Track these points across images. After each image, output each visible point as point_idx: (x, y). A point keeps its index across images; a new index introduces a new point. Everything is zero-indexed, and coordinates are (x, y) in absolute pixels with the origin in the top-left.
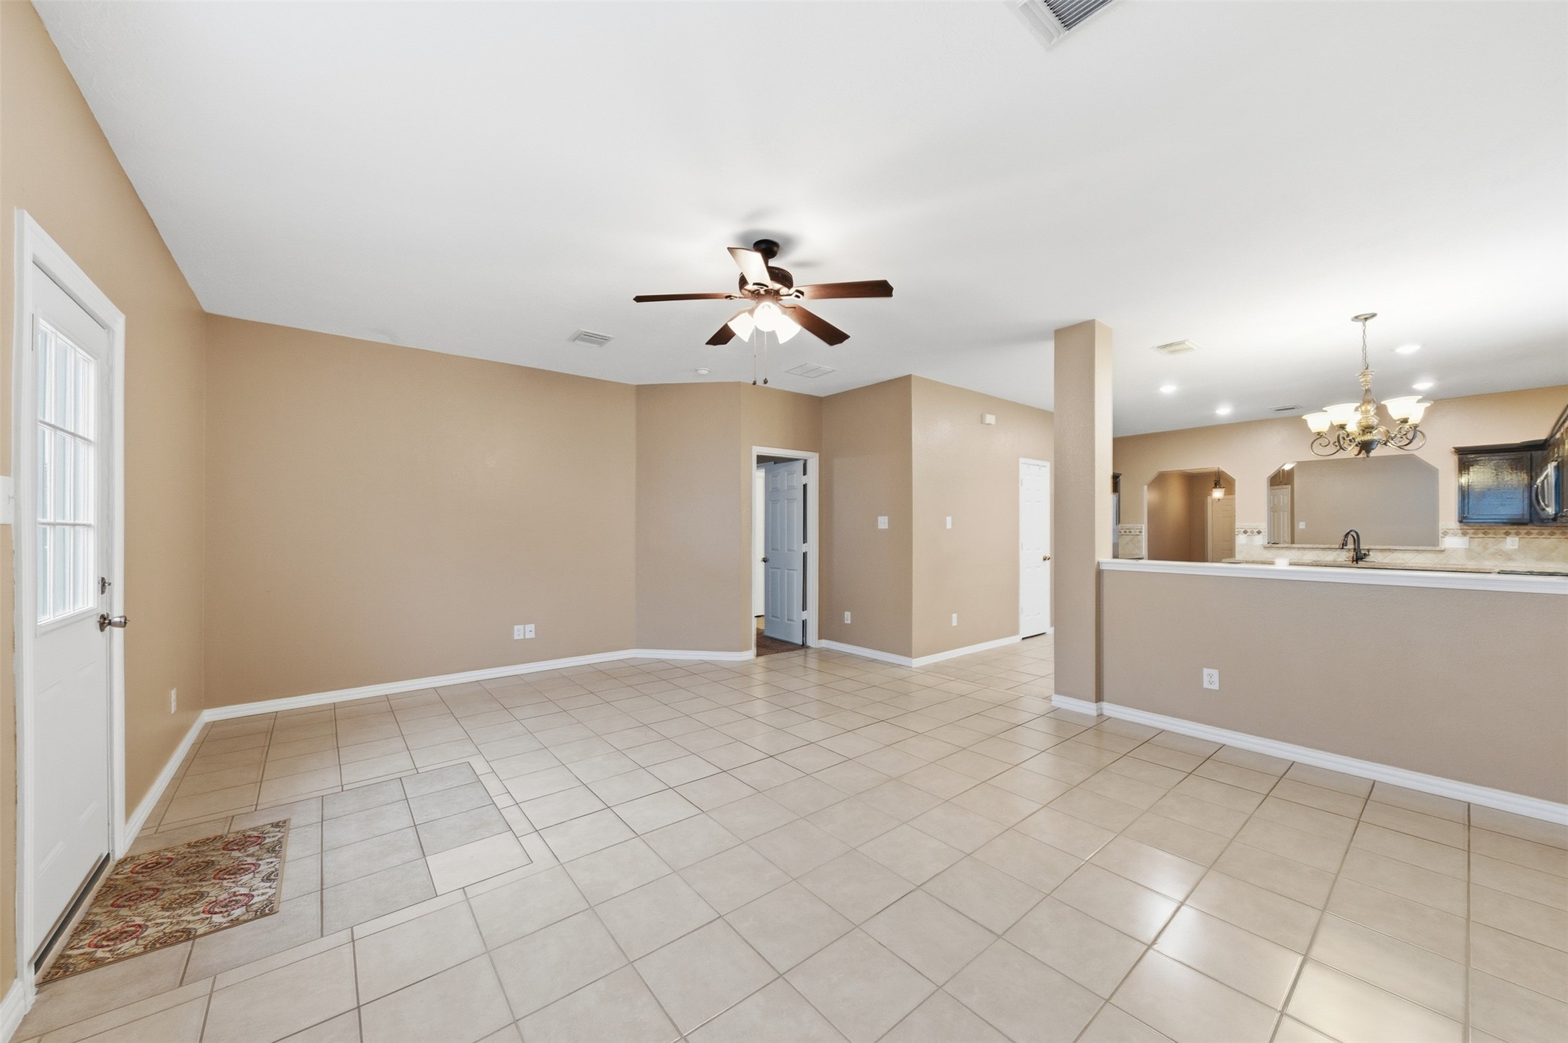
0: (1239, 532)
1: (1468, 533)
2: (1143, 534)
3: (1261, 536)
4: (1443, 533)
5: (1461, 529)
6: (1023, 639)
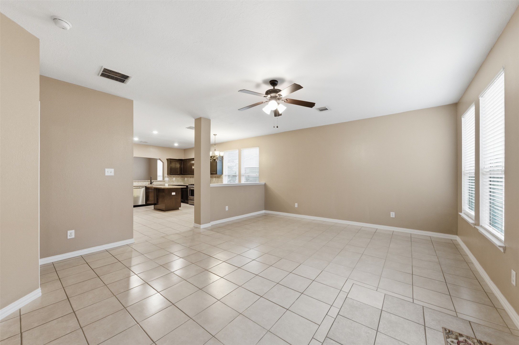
5: (167, 176)
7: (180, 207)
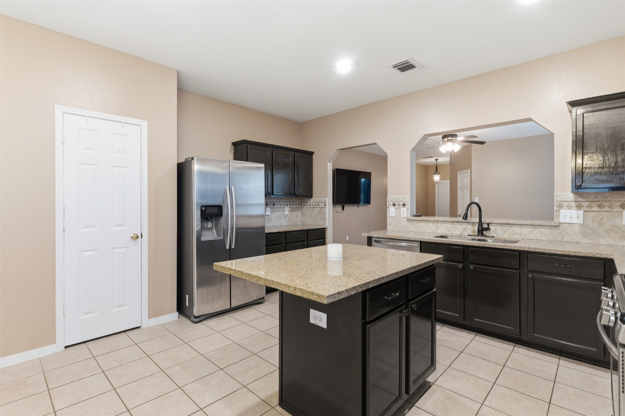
0: (390, 204)
1: (583, 206)
2: (328, 207)
3: (405, 209)
4: (558, 206)
5: (576, 202)
6: (66, 347)
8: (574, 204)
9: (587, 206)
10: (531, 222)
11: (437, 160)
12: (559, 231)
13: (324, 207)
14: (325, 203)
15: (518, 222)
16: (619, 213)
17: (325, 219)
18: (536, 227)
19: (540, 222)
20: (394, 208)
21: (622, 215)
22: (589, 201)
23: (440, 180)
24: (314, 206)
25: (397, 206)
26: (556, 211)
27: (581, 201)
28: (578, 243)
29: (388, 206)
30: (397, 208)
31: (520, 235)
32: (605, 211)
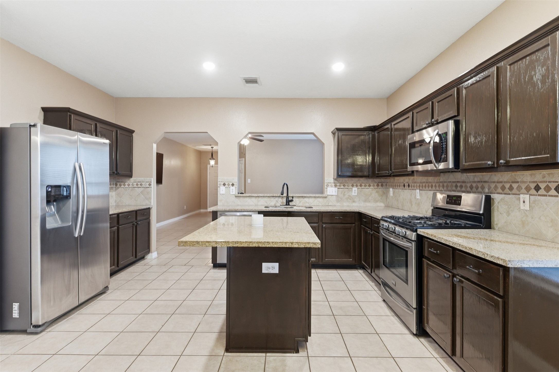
0: (220, 184)
1: (337, 186)
2: (152, 186)
3: (234, 188)
4: (326, 186)
5: (334, 183)
7: (308, 342)
8: (333, 184)
9: (339, 186)
10: (314, 195)
11: (212, 148)
12: (327, 200)
13: (148, 186)
14: (150, 183)
15: (308, 195)
16: (351, 189)
17: (150, 198)
18: (316, 198)
19: (319, 195)
20: (225, 187)
21: (352, 190)
22: (339, 183)
23: (215, 164)
24: (135, 186)
25: (226, 186)
26: (326, 188)
27: (336, 183)
28: (335, 206)
29: (219, 186)
30: (227, 187)
31: (309, 203)
32: (346, 188)
